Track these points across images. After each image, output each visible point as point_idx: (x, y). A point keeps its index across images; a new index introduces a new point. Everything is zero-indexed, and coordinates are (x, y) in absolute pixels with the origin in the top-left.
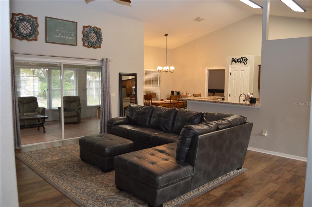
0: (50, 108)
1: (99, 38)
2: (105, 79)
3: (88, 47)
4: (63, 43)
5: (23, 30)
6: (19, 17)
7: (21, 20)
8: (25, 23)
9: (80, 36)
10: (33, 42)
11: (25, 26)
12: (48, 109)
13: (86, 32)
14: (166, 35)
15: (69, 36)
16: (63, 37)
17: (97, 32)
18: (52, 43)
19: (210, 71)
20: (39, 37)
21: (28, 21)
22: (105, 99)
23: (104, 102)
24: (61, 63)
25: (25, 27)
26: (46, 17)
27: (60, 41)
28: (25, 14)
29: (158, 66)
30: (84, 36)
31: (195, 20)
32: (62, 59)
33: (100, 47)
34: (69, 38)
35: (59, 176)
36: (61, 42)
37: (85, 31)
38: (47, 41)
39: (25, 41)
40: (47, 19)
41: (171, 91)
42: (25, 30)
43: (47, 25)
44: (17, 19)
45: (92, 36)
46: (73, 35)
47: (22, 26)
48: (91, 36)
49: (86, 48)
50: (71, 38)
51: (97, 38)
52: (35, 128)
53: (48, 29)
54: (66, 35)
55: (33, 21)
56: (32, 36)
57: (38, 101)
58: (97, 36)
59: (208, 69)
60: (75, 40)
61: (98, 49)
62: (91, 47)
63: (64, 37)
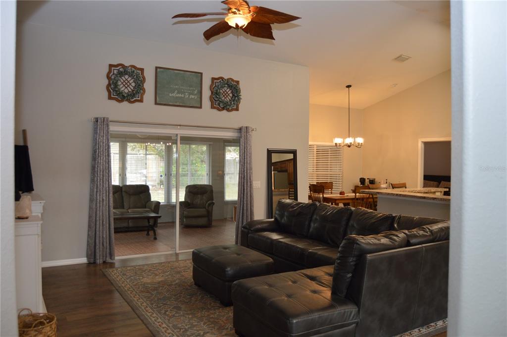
0: (168, 203)
1: (236, 95)
2: (244, 158)
3: (219, 110)
4: (181, 104)
5: (124, 88)
6: (119, 70)
7: (121, 74)
8: (127, 77)
9: (206, 93)
10: (137, 104)
11: (126, 82)
12: (166, 204)
13: (216, 86)
14: (349, 87)
15: (190, 94)
16: (180, 95)
17: (234, 87)
18: (165, 105)
19: (426, 144)
20: (145, 97)
21: (131, 75)
22: (244, 189)
23: (242, 195)
24: (177, 135)
25: (126, 84)
26: (157, 68)
27: (176, 102)
28: (127, 65)
29: (335, 138)
30: (212, 93)
31: (396, 59)
32: (180, 129)
33: (237, 109)
34: (189, 96)
35: (155, 306)
36: (178, 104)
37: (214, 86)
38: (158, 102)
39: (125, 103)
40: (158, 70)
41: (361, 179)
42: (126, 88)
43: (158, 80)
44: (115, 72)
45: (226, 92)
46: (196, 92)
47: (122, 81)
48: (224, 92)
49: (215, 111)
50: (193, 97)
51: (233, 95)
52: (143, 232)
53: (158, 85)
54: (186, 92)
55: (137, 74)
56: (135, 96)
57: (150, 192)
58: (232, 92)
59: (422, 142)
60: (199, 99)
61: (234, 112)
62: (223, 109)
63: (183, 96)
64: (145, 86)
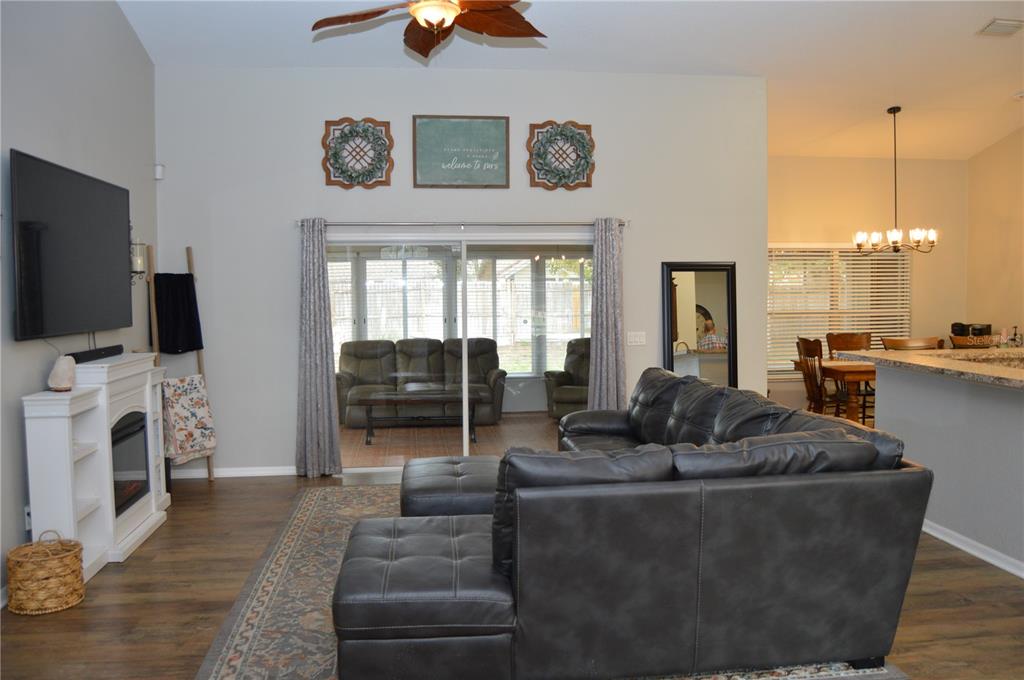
0: (538, 373)
1: (582, 155)
2: (602, 285)
3: (548, 188)
4: (465, 183)
6: (342, 130)
7: (345, 138)
8: (358, 141)
9: (519, 156)
10: (379, 189)
11: (358, 149)
12: (532, 375)
13: (538, 140)
14: (894, 110)
15: (484, 161)
16: (464, 165)
17: (579, 138)
18: (432, 186)
20: (394, 175)
21: (365, 135)
24: (460, 242)
25: (358, 153)
26: (415, 118)
27: (456, 180)
28: (357, 117)
30: (531, 155)
31: (983, 31)
32: (464, 231)
33: (588, 185)
34: (481, 167)
36: (459, 182)
37: (536, 139)
38: (418, 182)
39: (358, 190)
40: (418, 121)
42: (358, 161)
43: (417, 139)
44: (338, 133)
45: (561, 152)
46: (495, 157)
47: (351, 150)
48: (557, 152)
49: (540, 191)
50: (490, 166)
51: (578, 156)
53: (419, 150)
54: (475, 159)
55: (376, 134)
56: (373, 176)
57: (498, 352)
58: (575, 151)
60: (503, 171)
61: (582, 191)
62: (555, 186)
63: (469, 166)
64: (394, 154)
